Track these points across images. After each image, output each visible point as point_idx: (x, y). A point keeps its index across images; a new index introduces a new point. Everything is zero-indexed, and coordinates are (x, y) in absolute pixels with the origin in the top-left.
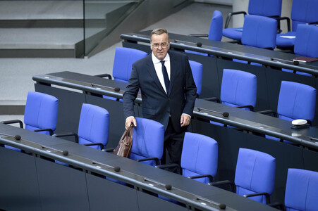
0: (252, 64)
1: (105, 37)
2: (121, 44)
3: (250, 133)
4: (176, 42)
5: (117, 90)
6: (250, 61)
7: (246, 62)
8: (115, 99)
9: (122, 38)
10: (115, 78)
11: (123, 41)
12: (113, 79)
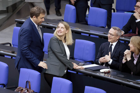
0: (91, 36)
1: (5, 21)
2: (15, 25)
3: (92, 77)
4: (48, 23)
5: (13, 53)
6: (90, 34)
7: (88, 35)
8: (10, 57)
9: (16, 21)
10: (13, 45)
11: (17, 23)
12: (12, 46)
